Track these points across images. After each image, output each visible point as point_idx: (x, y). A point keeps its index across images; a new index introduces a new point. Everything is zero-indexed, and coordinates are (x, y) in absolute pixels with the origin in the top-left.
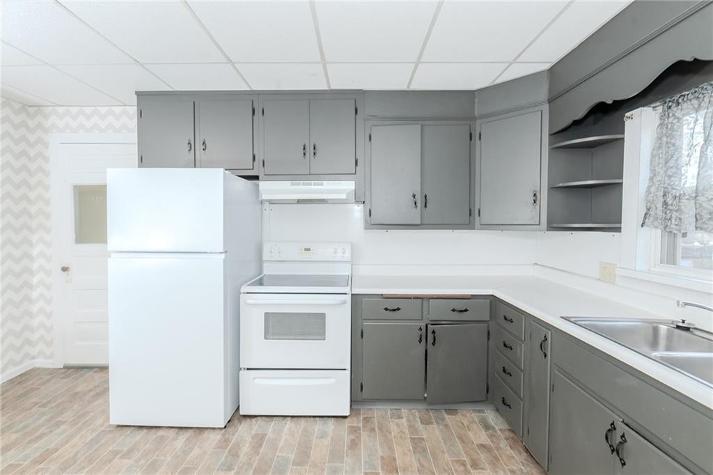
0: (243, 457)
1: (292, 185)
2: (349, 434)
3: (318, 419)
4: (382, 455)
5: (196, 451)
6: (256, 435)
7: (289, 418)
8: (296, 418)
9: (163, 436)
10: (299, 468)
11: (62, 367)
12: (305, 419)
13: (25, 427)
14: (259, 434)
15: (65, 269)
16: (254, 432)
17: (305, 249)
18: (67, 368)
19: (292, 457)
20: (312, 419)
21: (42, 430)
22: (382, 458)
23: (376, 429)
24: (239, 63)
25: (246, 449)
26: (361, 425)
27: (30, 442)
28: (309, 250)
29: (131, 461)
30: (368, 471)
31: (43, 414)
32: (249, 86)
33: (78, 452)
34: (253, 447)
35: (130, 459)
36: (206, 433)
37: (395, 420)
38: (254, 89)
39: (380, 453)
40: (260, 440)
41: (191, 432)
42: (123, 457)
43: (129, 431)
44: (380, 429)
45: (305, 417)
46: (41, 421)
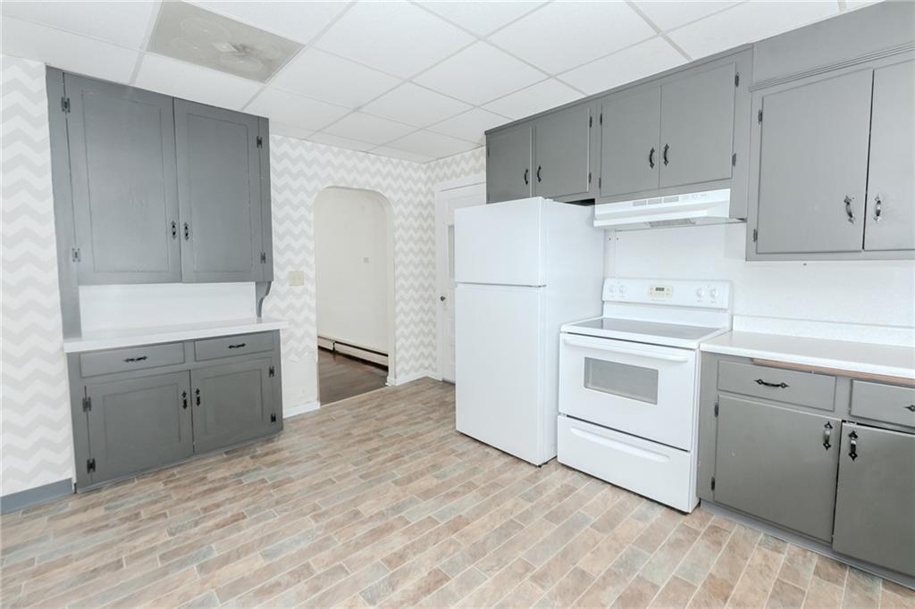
0: (544, 497)
1: (634, 205)
2: (677, 530)
3: (645, 500)
4: (714, 573)
5: (508, 475)
6: (567, 486)
7: (609, 486)
8: (617, 489)
9: (488, 453)
10: (597, 532)
11: (441, 380)
12: (629, 494)
13: (411, 414)
14: (569, 486)
15: (442, 299)
16: (565, 482)
17: (657, 289)
18: (444, 381)
19: (594, 520)
20: (637, 497)
21: (419, 420)
22: (712, 576)
23: (724, 546)
24: (561, 73)
25: (551, 491)
26: (703, 531)
27: (411, 424)
28: (663, 289)
29: (461, 461)
30: (680, 577)
31: (423, 409)
32: (583, 93)
33: (433, 441)
34: (559, 494)
35: (461, 458)
36: (523, 465)
37: (764, 549)
38: (590, 94)
39: (712, 569)
40: (568, 491)
41: (511, 458)
42: (456, 456)
43: (467, 439)
44: (732, 548)
45: (629, 491)
46: (419, 414)
